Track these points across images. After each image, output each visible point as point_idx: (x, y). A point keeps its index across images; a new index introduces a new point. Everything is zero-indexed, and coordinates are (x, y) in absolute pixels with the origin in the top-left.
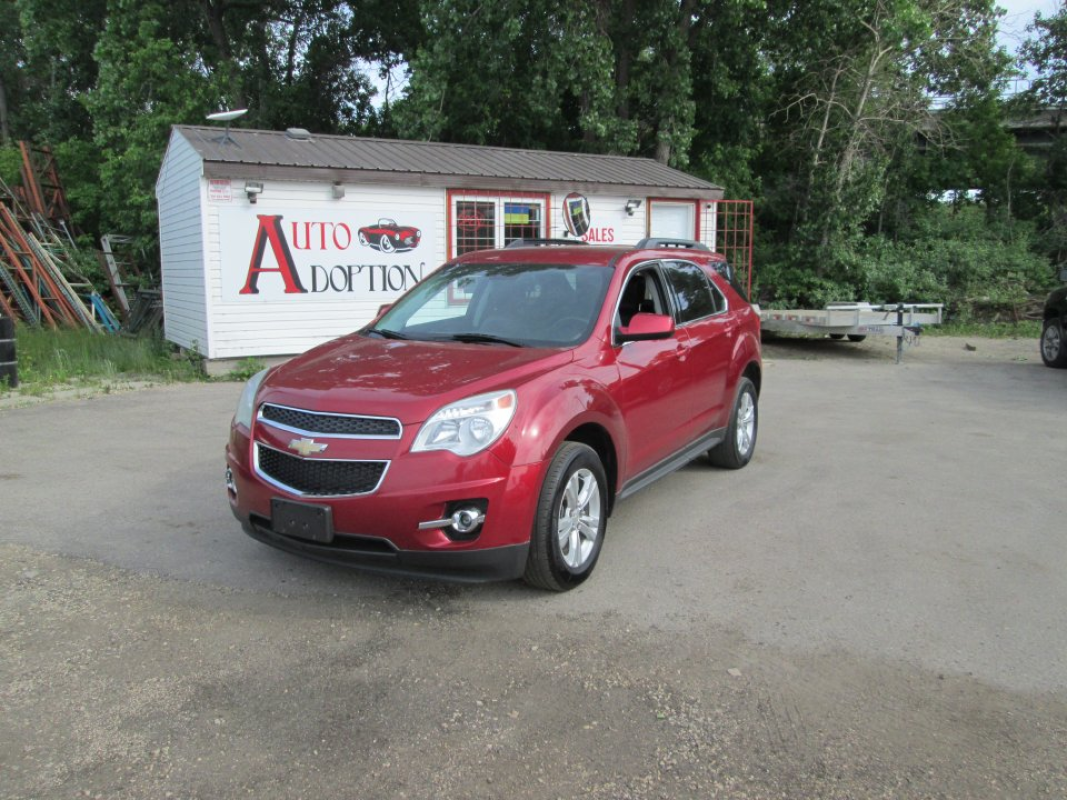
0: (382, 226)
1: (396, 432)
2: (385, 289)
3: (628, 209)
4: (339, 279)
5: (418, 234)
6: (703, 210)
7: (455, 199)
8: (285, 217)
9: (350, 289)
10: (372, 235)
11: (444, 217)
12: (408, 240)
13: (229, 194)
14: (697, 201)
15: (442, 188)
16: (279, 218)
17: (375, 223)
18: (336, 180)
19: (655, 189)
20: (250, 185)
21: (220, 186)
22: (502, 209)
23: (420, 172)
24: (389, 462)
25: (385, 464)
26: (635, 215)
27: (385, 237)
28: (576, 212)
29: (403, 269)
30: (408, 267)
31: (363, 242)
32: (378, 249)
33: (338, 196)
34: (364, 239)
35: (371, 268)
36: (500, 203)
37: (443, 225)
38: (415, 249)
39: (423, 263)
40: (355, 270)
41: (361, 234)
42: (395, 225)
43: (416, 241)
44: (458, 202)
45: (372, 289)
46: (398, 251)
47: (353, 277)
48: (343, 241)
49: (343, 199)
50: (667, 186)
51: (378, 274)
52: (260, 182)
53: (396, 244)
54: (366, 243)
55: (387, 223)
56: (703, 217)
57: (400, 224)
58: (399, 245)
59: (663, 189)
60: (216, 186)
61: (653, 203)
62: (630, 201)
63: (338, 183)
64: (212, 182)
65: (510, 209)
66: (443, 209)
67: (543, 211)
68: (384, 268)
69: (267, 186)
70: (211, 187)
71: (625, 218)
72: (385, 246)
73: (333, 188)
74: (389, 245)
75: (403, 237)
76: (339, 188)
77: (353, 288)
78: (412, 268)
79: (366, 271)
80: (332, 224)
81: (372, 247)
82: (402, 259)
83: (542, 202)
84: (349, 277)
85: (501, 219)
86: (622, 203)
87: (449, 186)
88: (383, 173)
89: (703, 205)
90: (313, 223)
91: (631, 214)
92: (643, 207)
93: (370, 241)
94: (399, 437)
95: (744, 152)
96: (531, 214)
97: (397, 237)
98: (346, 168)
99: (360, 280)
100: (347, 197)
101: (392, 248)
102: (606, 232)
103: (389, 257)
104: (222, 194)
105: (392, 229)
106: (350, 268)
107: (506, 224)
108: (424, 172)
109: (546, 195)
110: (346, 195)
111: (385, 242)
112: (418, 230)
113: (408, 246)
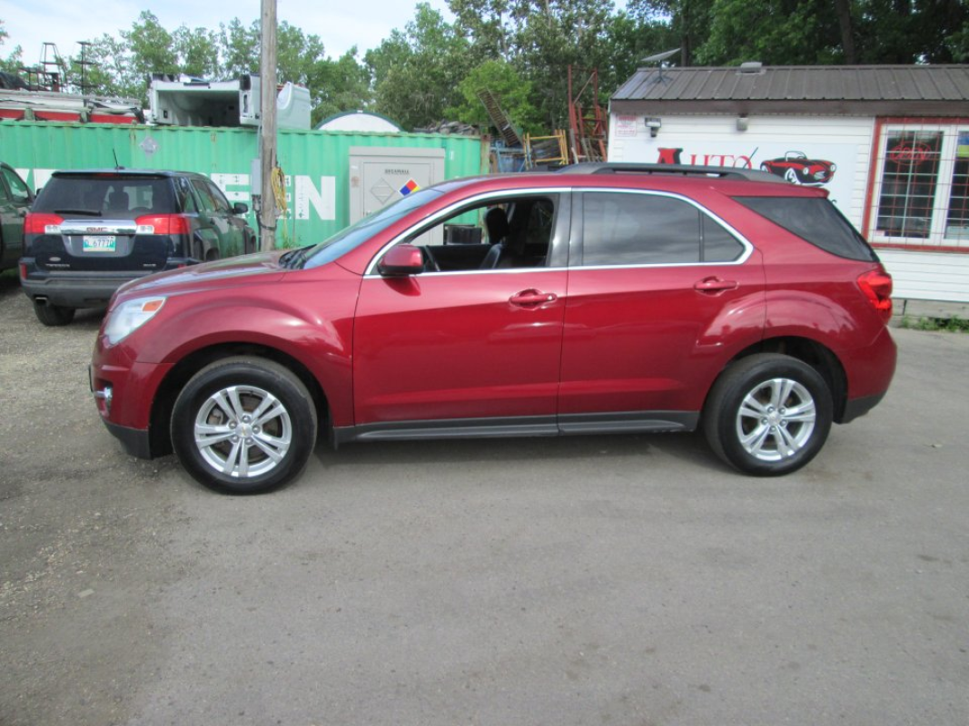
0: (789, 159)
5: (832, 168)
7: (891, 130)
8: (684, 150)
10: (776, 168)
11: (869, 149)
12: (819, 175)
13: (634, 129)
15: (870, 116)
16: (678, 151)
17: (781, 156)
18: (741, 112)
20: (651, 120)
21: (627, 122)
22: (953, 138)
23: (837, 100)
27: (790, 172)
33: (741, 129)
36: (950, 132)
37: (868, 158)
41: (766, 167)
42: (805, 158)
43: (828, 176)
44: (890, 133)
49: (746, 131)
52: (657, 117)
55: (795, 156)
57: (810, 157)
58: (808, 180)
60: (623, 122)
63: (743, 115)
64: (621, 119)
66: (869, 140)
69: (664, 120)
70: (620, 123)
72: (791, 180)
73: (738, 121)
74: (796, 179)
75: (814, 172)
76: (744, 120)
80: (732, 156)
85: (950, 152)
87: (878, 113)
88: (792, 103)
90: (713, 156)
97: (806, 171)
98: (749, 99)
100: (751, 129)
101: (800, 183)
104: (628, 129)
105: (800, 163)
107: (958, 158)
108: (843, 99)
111: (790, 177)
112: (832, 164)
113: (819, 181)
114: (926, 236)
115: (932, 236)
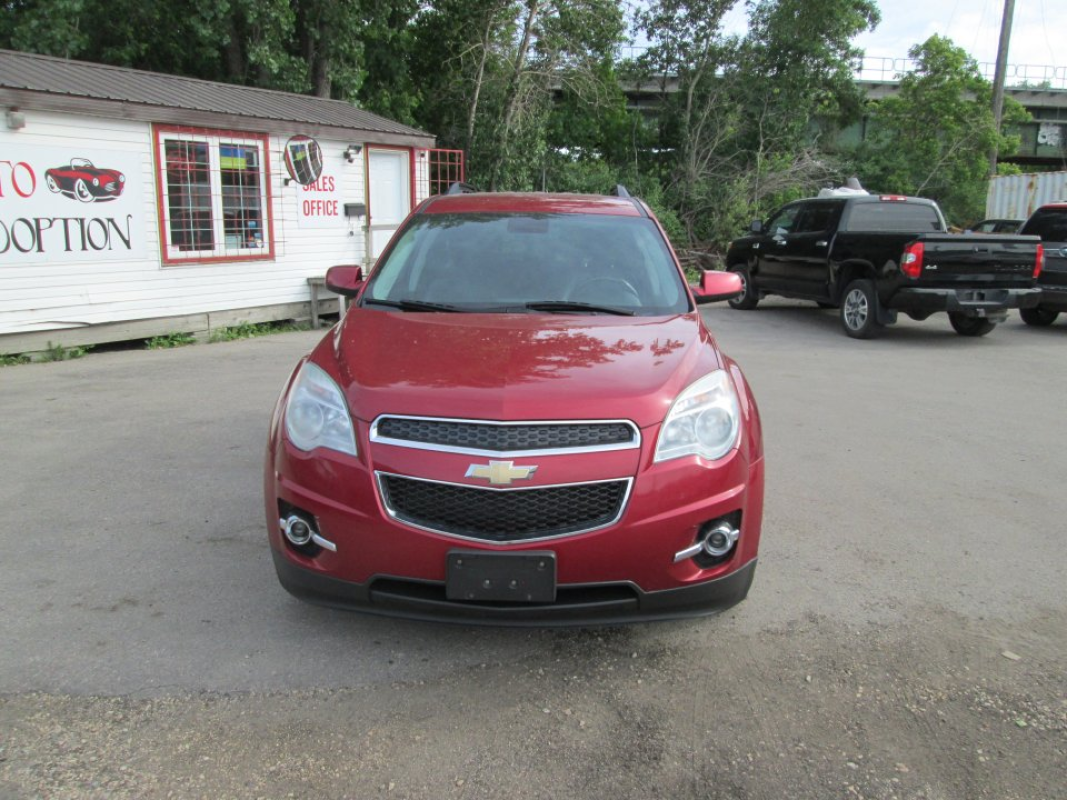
0: (76, 167)
1: (630, 438)
2: (84, 248)
3: (347, 155)
4: (24, 236)
5: (121, 179)
6: (417, 159)
7: (164, 136)
9: (40, 249)
10: (64, 179)
11: (151, 158)
12: (110, 187)
14: (411, 149)
15: (148, 123)
17: (66, 163)
18: (12, 104)
19: (373, 134)
22: (217, 150)
23: (121, 101)
24: (631, 480)
25: (626, 483)
26: (355, 162)
27: (80, 183)
28: (299, 157)
29: (105, 222)
30: (111, 220)
31: (53, 188)
32: (71, 196)
33: (15, 126)
34: (54, 184)
35: (66, 221)
36: (214, 143)
37: (151, 169)
38: (119, 198)
39: (129, 216)
40: (44, 224)
41: (49, 177)
42: (92, 167)
43: (119, 187)
44: (167, 141)
45: (68, 249)
46: (98, 201)
47: (43, 233)
48: (26, 187)
49: (22, 130)
50: (385, 132)
51: (75, 229)
53: (95, 191)
54: (57, 189)
55: (82, 164)
56: (417, 166)
57: (98, 166)
58: (99, 193)
59: (381, 135)
61: (370, 150)
62: (350, 147)
63: (14, 109)
65: (226, 150)
66: (150, 149)
67: (261, 154)
68: (82, 221)
71: (344, 165)
72: (81, 193)
73: (7, 115)
74: (86, 192)
75: (104, 183)
76: (18, 115)
77: (44, 247)
78: (116, 221)
79: (59, 224)
80: (9, 162)
81: (64, 194)
82: (104, 209)
83: (260, 144)
84: (37, 234)
85: (216, 164)
86: (343, 148)
87: (156, 119)
89: (417, 153)
91: (351, 161)
92: (361, 154)
93: (61, 186)
94: (636, 444)
95: (410, 100)
96: (250, 158)
97: (96, 182)
98: (26, 89)
99: (52, 237)
100: (29, 128)
101: (90, 197)
102: (326, 181)
103: (88, 208)
105: (88, 172)
106: (37, 221)
107: (222, 169)
108: (127, 101)
109: (263, 136)
110: (27, 125)
111: (81, 189)
112: (120, 174)
113: (109, 193)
114: (211, 248)
115: (217, 247)
